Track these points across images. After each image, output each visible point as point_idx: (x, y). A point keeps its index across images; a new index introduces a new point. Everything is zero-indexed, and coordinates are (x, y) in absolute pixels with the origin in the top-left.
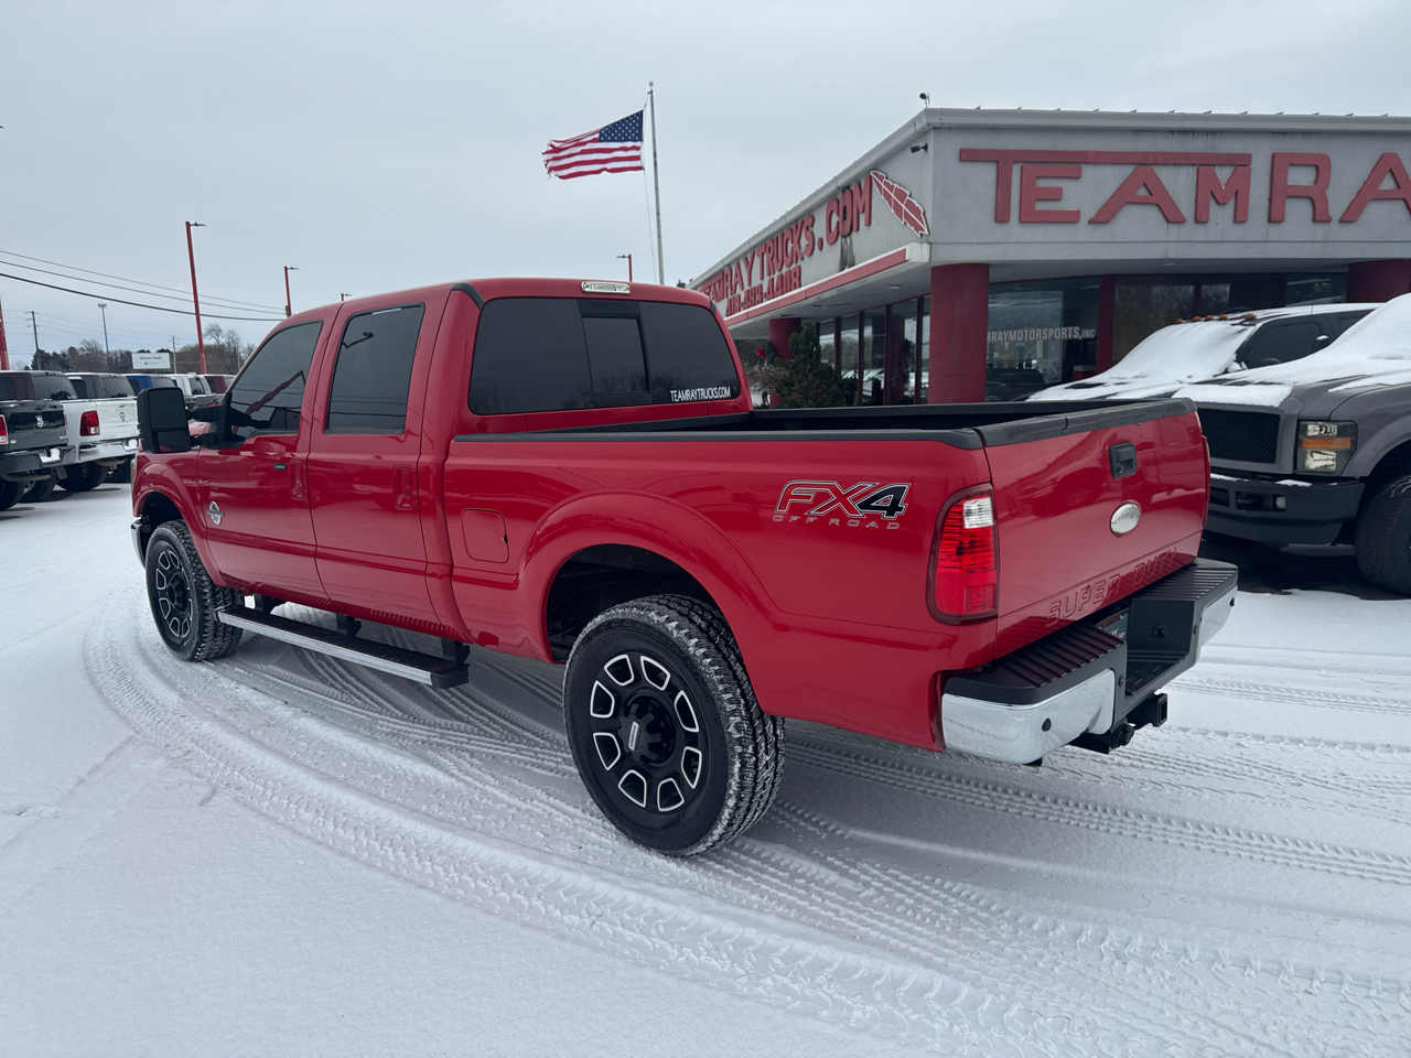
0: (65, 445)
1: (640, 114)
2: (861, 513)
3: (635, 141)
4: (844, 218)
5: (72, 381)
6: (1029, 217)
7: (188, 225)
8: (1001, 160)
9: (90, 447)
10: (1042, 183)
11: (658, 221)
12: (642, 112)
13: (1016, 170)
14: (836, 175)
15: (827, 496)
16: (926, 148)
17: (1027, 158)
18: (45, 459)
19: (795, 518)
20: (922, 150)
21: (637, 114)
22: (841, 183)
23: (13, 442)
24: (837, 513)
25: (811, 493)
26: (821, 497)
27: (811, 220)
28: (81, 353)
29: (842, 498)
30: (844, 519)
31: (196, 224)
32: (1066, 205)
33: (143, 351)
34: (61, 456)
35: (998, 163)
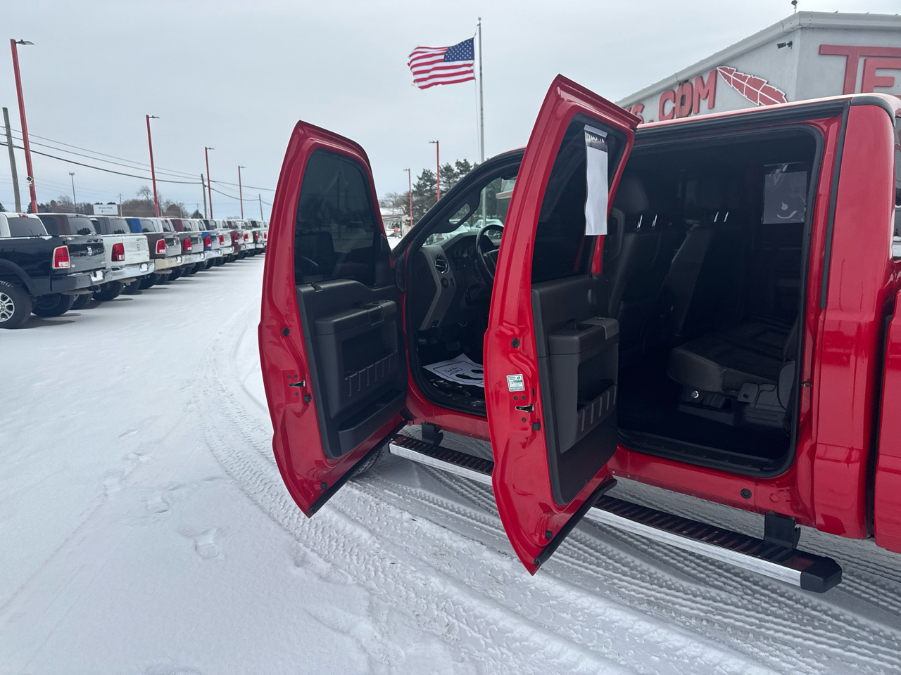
0: (104, 268)
1: (472, 41)
3: (468, 59)
4: (682, 104)
5: (93, 221)
7: (148, 117)
8: (849, 54)
9: (118, 269)
10: (880, 73)
11: (482, 114)
12: (473, 39)
13: (861, 62)
14: (677, 71)
16: (790, 44)
17: (870, 53)
18: (94, 279)
20: (787, 46)
21: (469, 40)
22: (681, 78)
23: (73, 266)
27: (641, 107)
28: (59, 204)
31: (153, 117)
33: (98, 204)
34: (104, 277)
35: (847, 56)
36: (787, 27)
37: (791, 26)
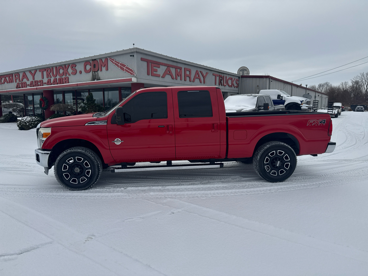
2: (320, 124)
4: (94, 67)
6: (153, 75)
10: (155, 68)
13: (150, 64)
15: (315, 122)
16: (133, 56)
17: (152, 62)
19: (310, 125)
24: (317, 124)
25: (313, 121)
26: (314, 122)
27: (75, 65)
29: (317, 122)
30: (318, 125)
32: (158, 73)
35: (147, 62)
36: (132, 51)
37: (134, 51)
